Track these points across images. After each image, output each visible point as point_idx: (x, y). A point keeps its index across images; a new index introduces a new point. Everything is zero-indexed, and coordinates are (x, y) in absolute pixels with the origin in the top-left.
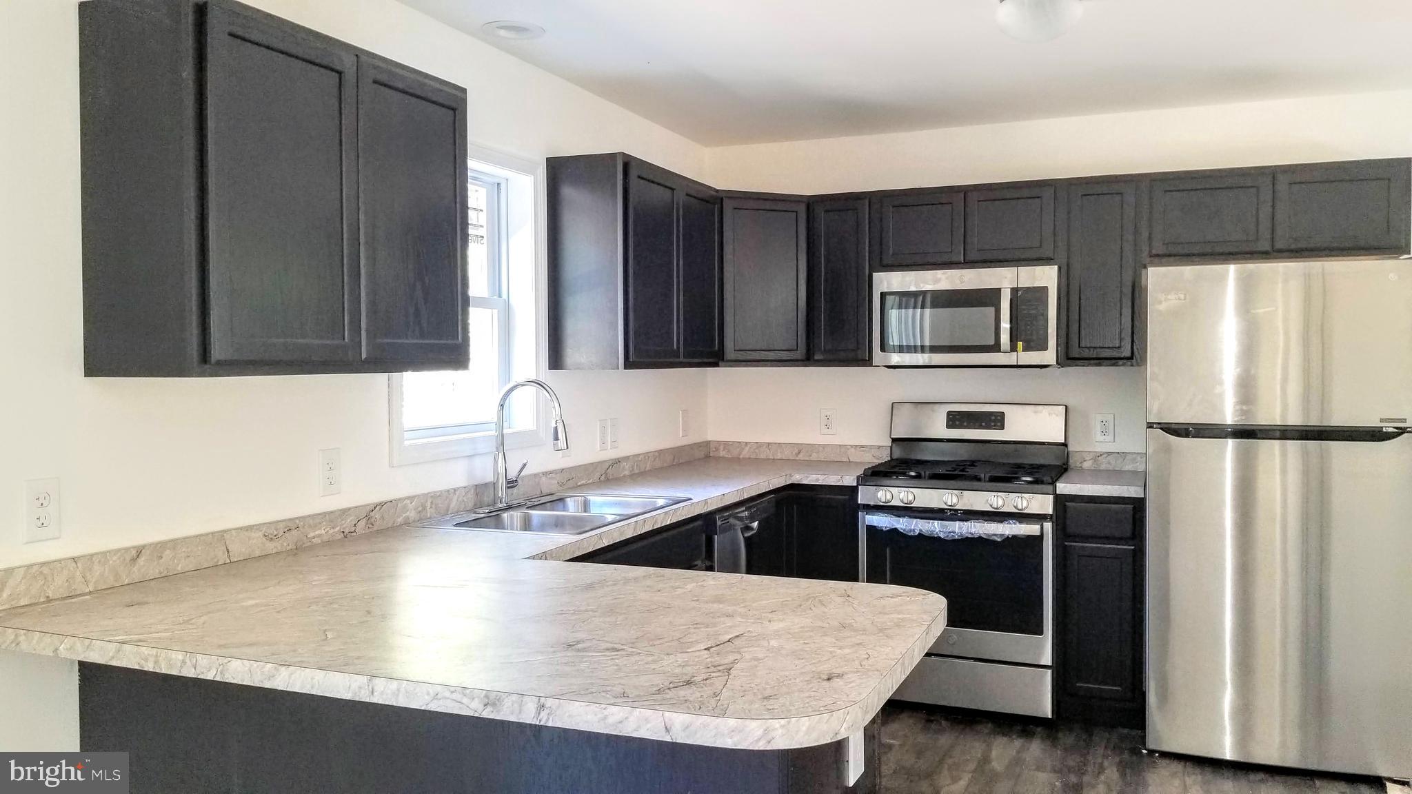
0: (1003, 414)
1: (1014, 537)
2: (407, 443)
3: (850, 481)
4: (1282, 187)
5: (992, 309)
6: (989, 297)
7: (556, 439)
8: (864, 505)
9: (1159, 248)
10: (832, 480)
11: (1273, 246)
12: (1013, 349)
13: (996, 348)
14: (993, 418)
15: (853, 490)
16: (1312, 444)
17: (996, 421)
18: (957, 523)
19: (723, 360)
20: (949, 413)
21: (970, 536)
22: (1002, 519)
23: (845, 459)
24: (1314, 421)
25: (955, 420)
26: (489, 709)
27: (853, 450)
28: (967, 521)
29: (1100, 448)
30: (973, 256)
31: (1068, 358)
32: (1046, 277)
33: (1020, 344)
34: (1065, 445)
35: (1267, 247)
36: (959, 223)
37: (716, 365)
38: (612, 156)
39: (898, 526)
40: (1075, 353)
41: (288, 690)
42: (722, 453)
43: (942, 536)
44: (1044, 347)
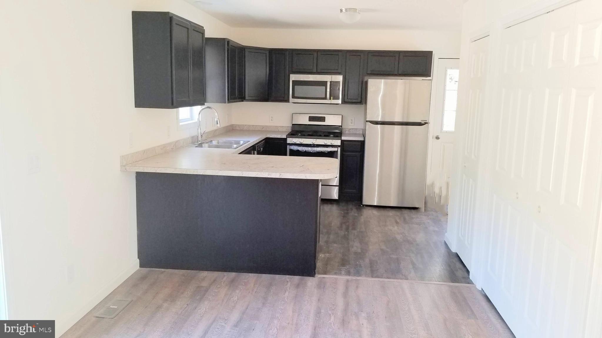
0: (325, 117)
1: (331, 151)
2: (181, 124)
3: (284, 136)
4: (401, 57)
5: (324, 87)
6: (324, 84)
7: (217, 124)
8: (288, 143)
9: (369, 72)
10: (279, 136)
11: (398, 73)
12: (330, 99)
13: (325, 98)
14: (322, 118)
15: (285, 140)
16: (404, 127)
17: (323, 119)
18: (316, 148)
19: (245, 100)
20: (309, 117)
21: (319, 151)
22: (327, 147)
23: (277, 130)
24: (405, 120)
25: (311, 119)
26: (269, 175)
27: (280, 128)
28: (318, 147)
29: (350, 127)
30: (319, 71)
31: (344, 102)
32: (340, 78)
33: (332, 97)
34: (341, 126)
35: (397, 73)
36: (315, 61)
37: (243, 101)
38: (224, 39)
39: (299, 149)
40: (346, 100)
41: (203, 174)
42: (238, 128)
43: (311, 151)
44: (338, 99)
